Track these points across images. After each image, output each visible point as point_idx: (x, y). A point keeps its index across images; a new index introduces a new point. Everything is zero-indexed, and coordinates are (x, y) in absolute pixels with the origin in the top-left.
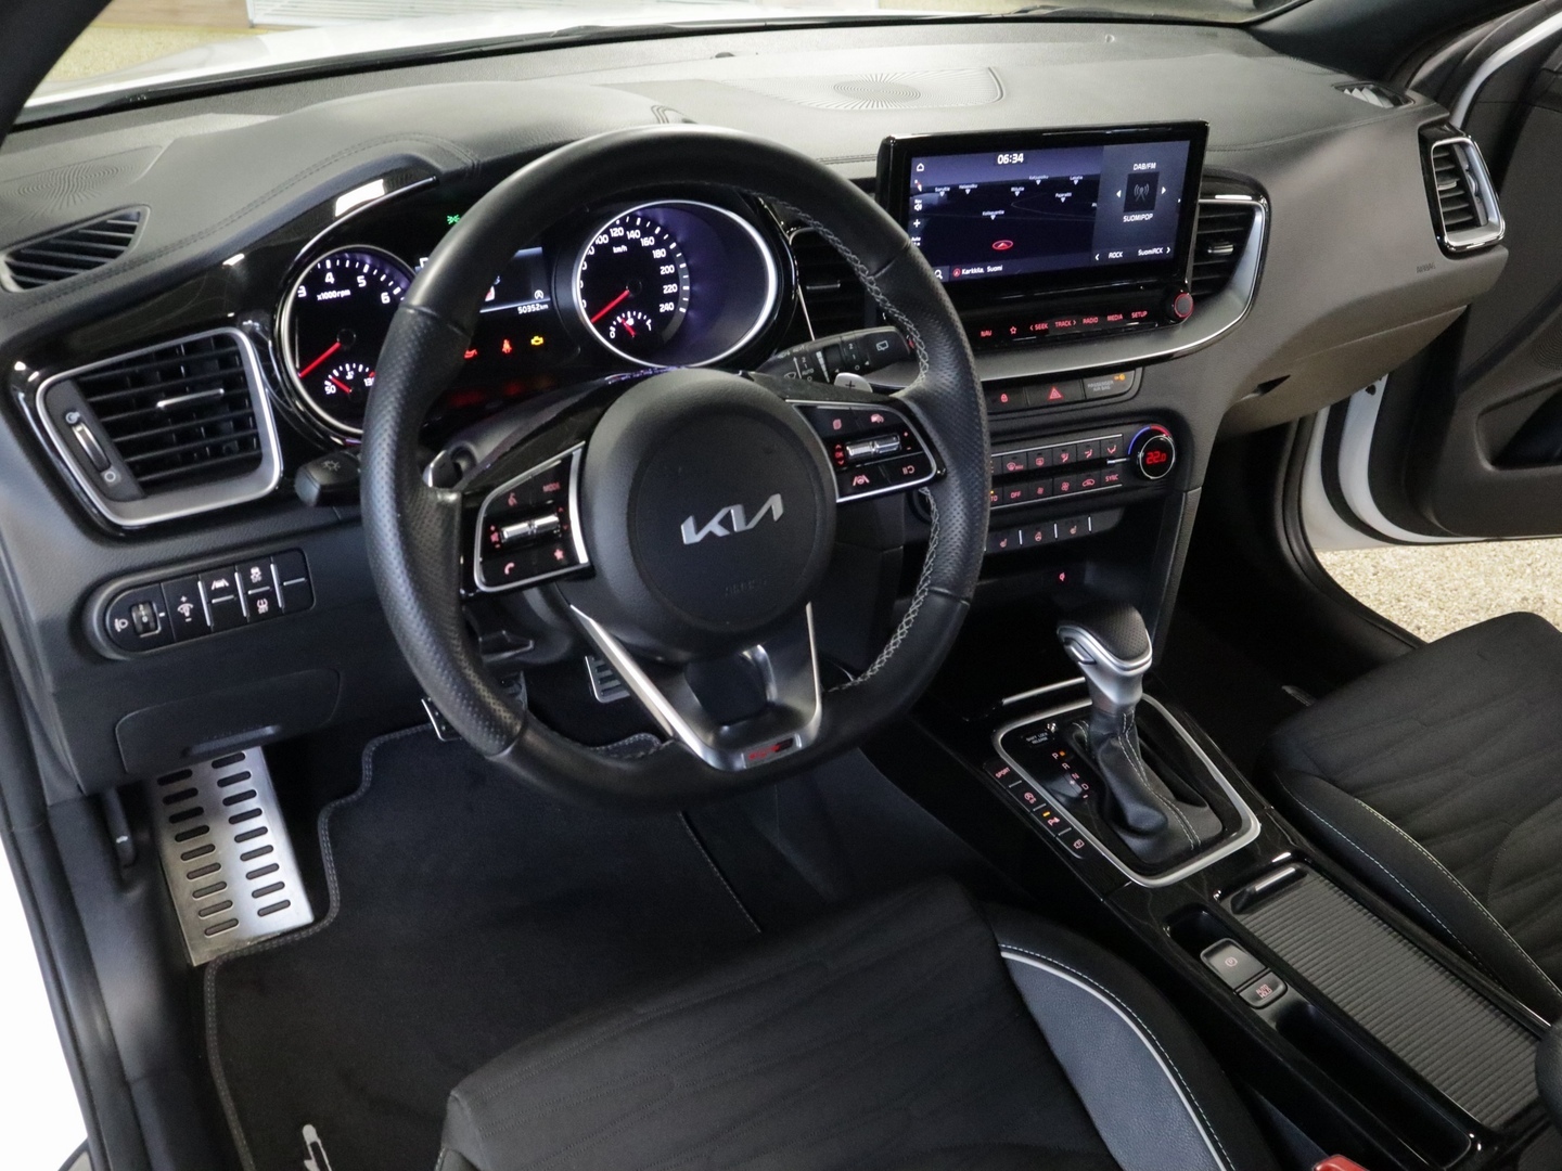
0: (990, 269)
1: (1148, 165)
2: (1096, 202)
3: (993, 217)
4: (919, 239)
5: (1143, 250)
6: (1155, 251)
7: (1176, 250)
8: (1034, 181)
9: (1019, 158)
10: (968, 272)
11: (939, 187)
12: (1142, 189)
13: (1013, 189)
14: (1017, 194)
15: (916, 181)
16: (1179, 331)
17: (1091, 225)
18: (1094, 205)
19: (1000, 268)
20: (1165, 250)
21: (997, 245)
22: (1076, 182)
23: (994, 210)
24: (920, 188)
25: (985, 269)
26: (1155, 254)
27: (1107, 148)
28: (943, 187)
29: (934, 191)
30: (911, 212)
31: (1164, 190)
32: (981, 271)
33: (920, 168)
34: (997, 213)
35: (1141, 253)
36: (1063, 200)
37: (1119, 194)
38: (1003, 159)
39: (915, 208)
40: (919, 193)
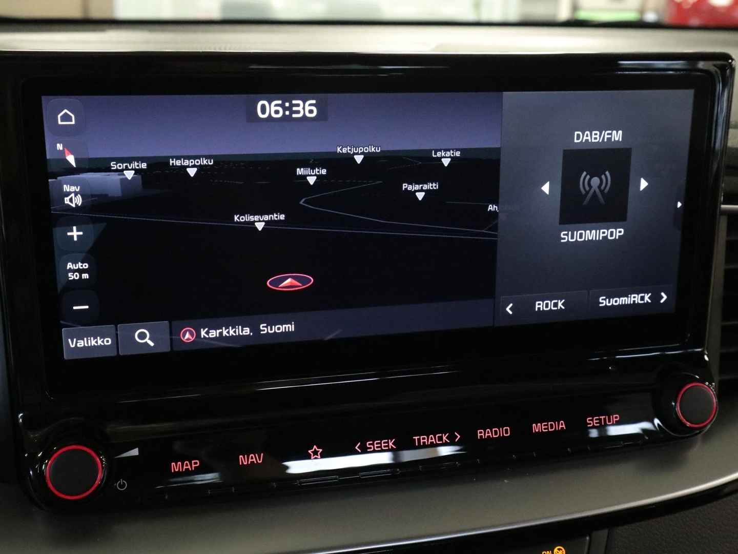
0: (264, 329)
1: (606, 135)
2: (496, 202)
3: (260, 226)
4: (86, 266)
5: (609, 297)
6: (635, 298)
7: (679, 296)
8: (350, 158)
9: (306, 108)
10: (214, 334)
11: (119, 160)
12: (595, 181)
13: (300, 171)
14: (312, 180)
15: (60, 147)
16: (697, 452)
17: (492, 247)
18: (491, 208)
19: (291, 327)
20: (656, 298)
21: (278, 282)
22: (446, 162)
23: (261, 214)
24: (71, 159)
25: (255, 329)
26: (634, 305)
27: (509, 97)
28: (130, 160)
29: (108, 169)
30: (54, 209)
31: (644, 184)
32: (247, 331)
33: (66, 118)
34: (266, 218)
35: (604, 302)
36: (420, 196)
37: (546, 188)
38: (270, 108)
39: (67, 200)
40: (70, 171)
